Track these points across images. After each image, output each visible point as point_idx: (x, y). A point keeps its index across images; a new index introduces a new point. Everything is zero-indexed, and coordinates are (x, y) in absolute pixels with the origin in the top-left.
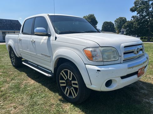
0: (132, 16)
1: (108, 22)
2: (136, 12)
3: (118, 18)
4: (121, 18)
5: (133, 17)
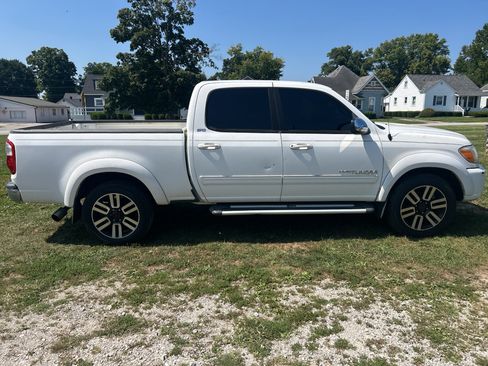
0: (117, 53)
1: (9, 59)
2: (129, 43)
3: (37, 49)
4: (50, 51)
5: (120, 56)
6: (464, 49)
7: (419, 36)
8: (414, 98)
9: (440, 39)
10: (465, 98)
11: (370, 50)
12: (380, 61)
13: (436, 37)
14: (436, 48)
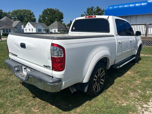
6: (40, 16)
7: (25, 10)
8: (32, 29)
9: (32, 12)
10: (46, 30)
11: (10, 12)
12: (14, 16)
13: (31, 11)
14: (31, 14)
